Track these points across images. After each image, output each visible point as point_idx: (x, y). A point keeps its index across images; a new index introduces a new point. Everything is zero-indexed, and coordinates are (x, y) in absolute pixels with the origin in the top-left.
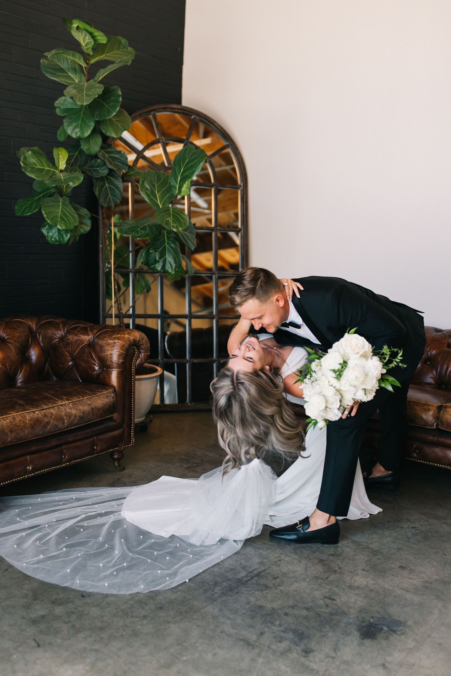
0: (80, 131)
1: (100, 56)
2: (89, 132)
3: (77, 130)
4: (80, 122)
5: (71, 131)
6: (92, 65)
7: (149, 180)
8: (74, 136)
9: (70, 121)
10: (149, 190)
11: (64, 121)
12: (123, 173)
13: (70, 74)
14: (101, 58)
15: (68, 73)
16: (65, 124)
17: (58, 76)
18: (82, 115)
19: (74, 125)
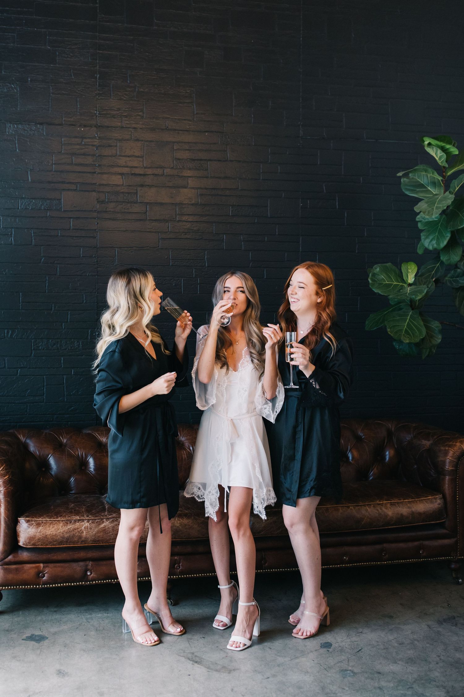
0: (436, 243)
1: (458, 167)
2: (445, 243)
3: (434, 242)
4: (437, 234)
5: (428, 243)
6: (449, 176)
8: (431, 248)
9: (427, 234)
11: (421, 234)
13: (429, 188)
14: (460, 168)
15: (427, 188)
16: (423, 237)
17: (417, 192)
18: (439, 227)
19: (431, 237)
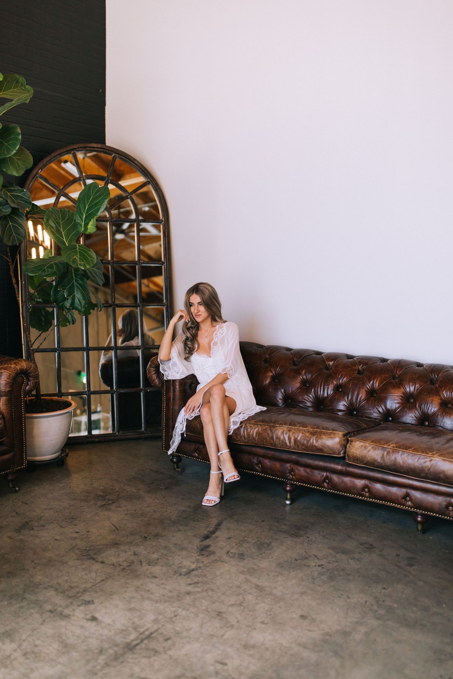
7: (53, 217)
10: (55, 228)
12: (27, 211)
